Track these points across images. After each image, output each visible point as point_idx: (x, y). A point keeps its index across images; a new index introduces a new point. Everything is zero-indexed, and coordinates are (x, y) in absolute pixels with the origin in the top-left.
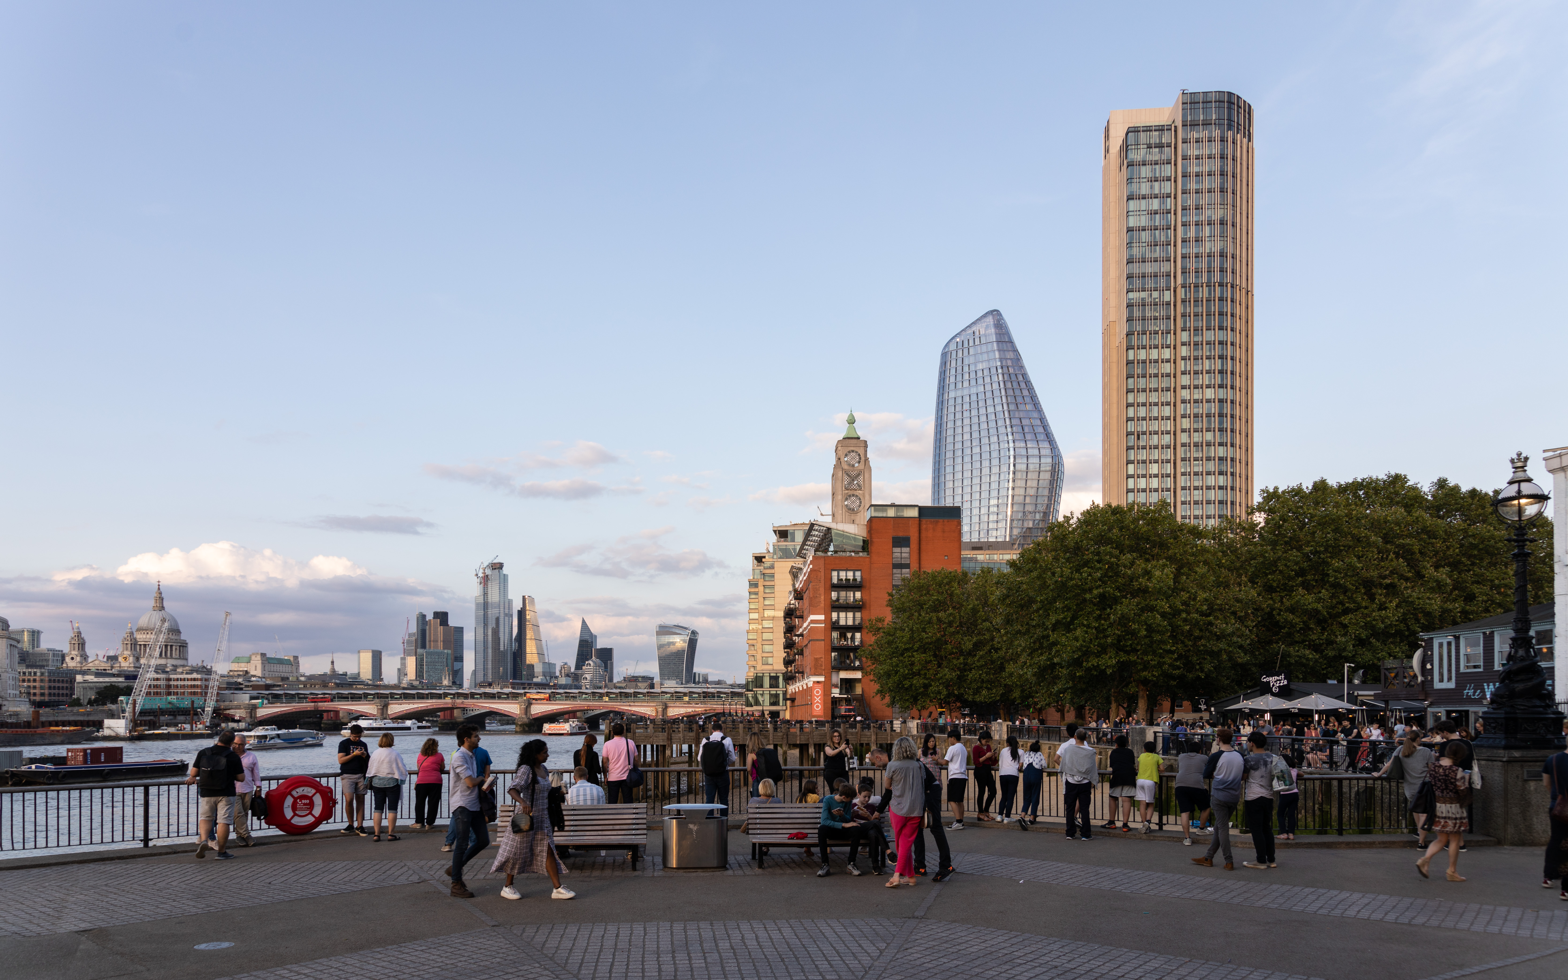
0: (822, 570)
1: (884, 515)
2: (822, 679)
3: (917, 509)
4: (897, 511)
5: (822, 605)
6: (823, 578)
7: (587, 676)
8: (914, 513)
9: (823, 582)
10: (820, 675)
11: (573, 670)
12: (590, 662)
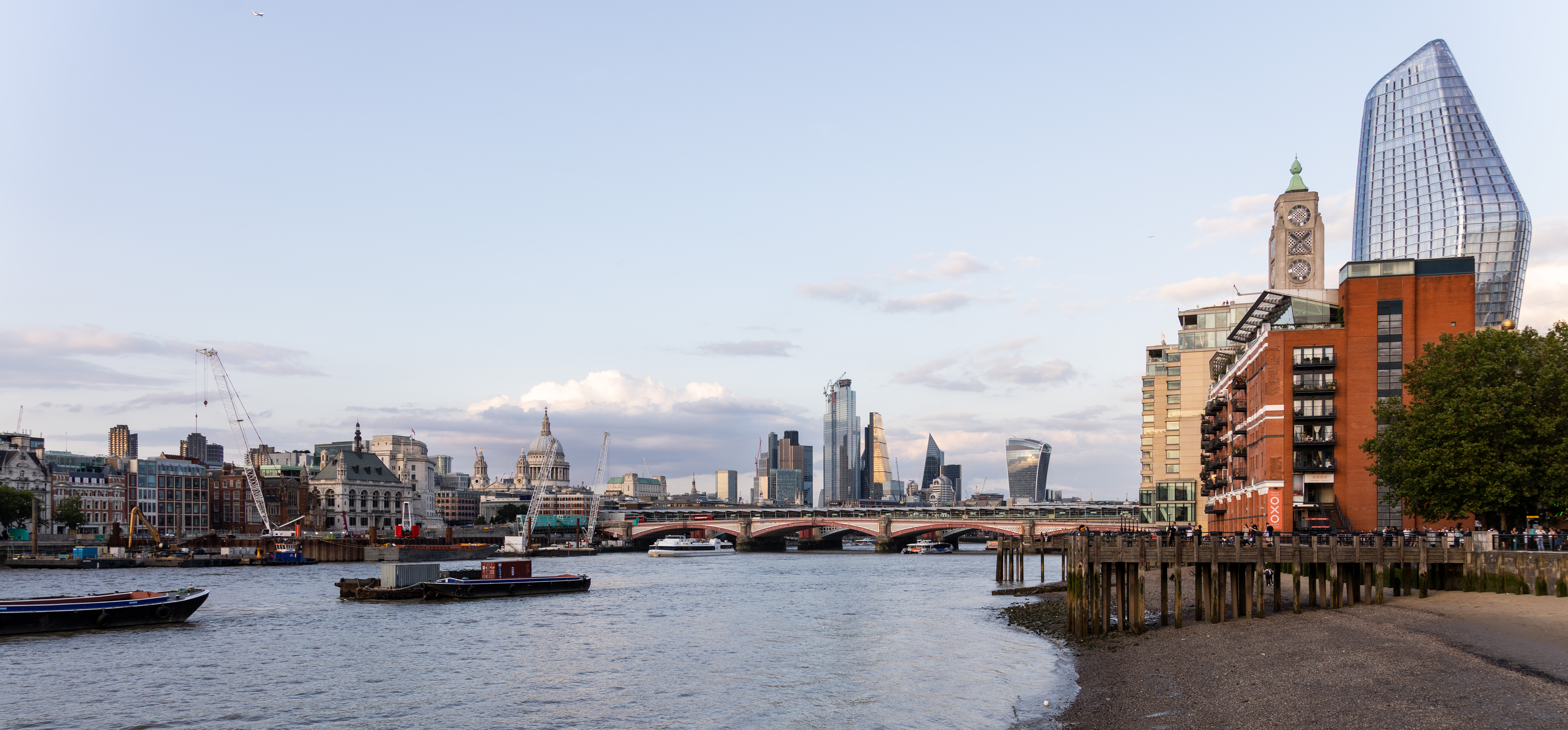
0: (1281, 349)
1: (1366, 274)
2: (1281, 484)
3: (1412, 264)
4: (1384, 269)
5: (1281, 392)
6: (1282, 358)
7: (935, 494)
8: (1409, 269)
9: (1282, 363)
10: (1278, 479)
11: (920, 488)
12: (938, 480)
